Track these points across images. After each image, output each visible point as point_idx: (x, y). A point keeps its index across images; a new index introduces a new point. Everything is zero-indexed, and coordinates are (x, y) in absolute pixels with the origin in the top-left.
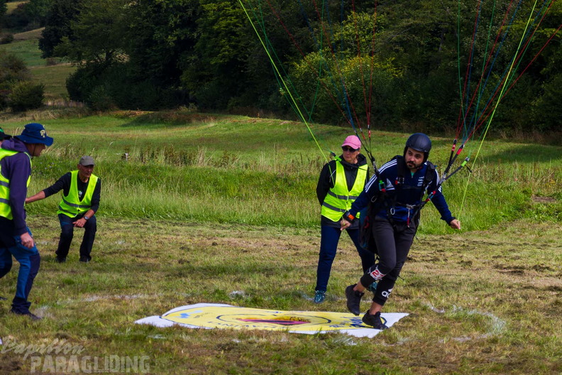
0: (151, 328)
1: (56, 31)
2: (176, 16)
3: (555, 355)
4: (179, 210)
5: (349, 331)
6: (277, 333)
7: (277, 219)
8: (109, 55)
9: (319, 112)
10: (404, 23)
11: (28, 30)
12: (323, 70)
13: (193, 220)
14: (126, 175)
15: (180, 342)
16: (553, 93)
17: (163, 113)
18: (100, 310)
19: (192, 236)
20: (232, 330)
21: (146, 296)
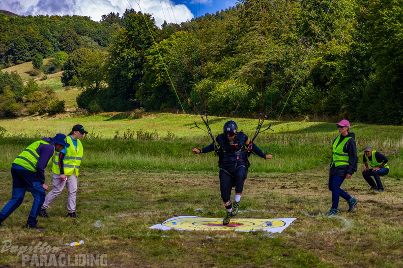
0: (160, 231)
1: (69, 73)
2: (132, 62)
3: (386, 240)
4: (151, 164)
5: (268, 229)
6: (229, 232)
7: (203, 167)
8: (98, 84)
9: (209, 110)
10: (253, 61)
11: (55, 73)
12: (210, 88)
13: (158, 169)
14: (118, 147)
15: (178, 239)
16: (333, 95)
17: (126, 113)
18: (129, 222)
19: (163, 179)
20: (204, 231)
21: (151, 213)
